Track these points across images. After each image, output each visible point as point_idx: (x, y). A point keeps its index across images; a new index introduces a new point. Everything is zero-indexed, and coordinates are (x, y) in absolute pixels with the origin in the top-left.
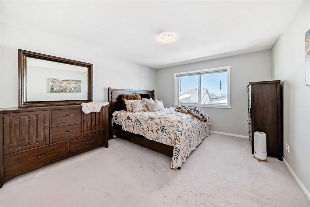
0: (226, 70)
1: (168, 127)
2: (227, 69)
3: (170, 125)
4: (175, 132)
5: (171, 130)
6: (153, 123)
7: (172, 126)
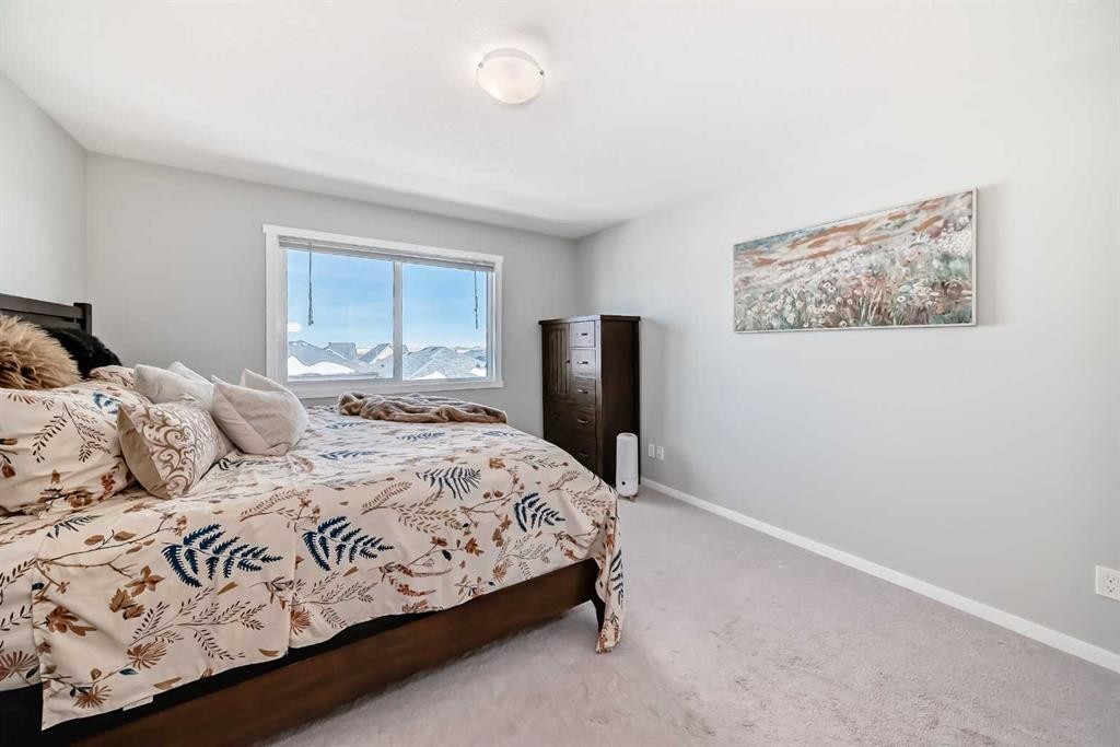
0: (489, 267)
1: (555, 488)
2: (494, 264)
3: (562, 478)
4: (591, 497)
5: (568, 498)
6: (473, 498)
7: (571, 479)
